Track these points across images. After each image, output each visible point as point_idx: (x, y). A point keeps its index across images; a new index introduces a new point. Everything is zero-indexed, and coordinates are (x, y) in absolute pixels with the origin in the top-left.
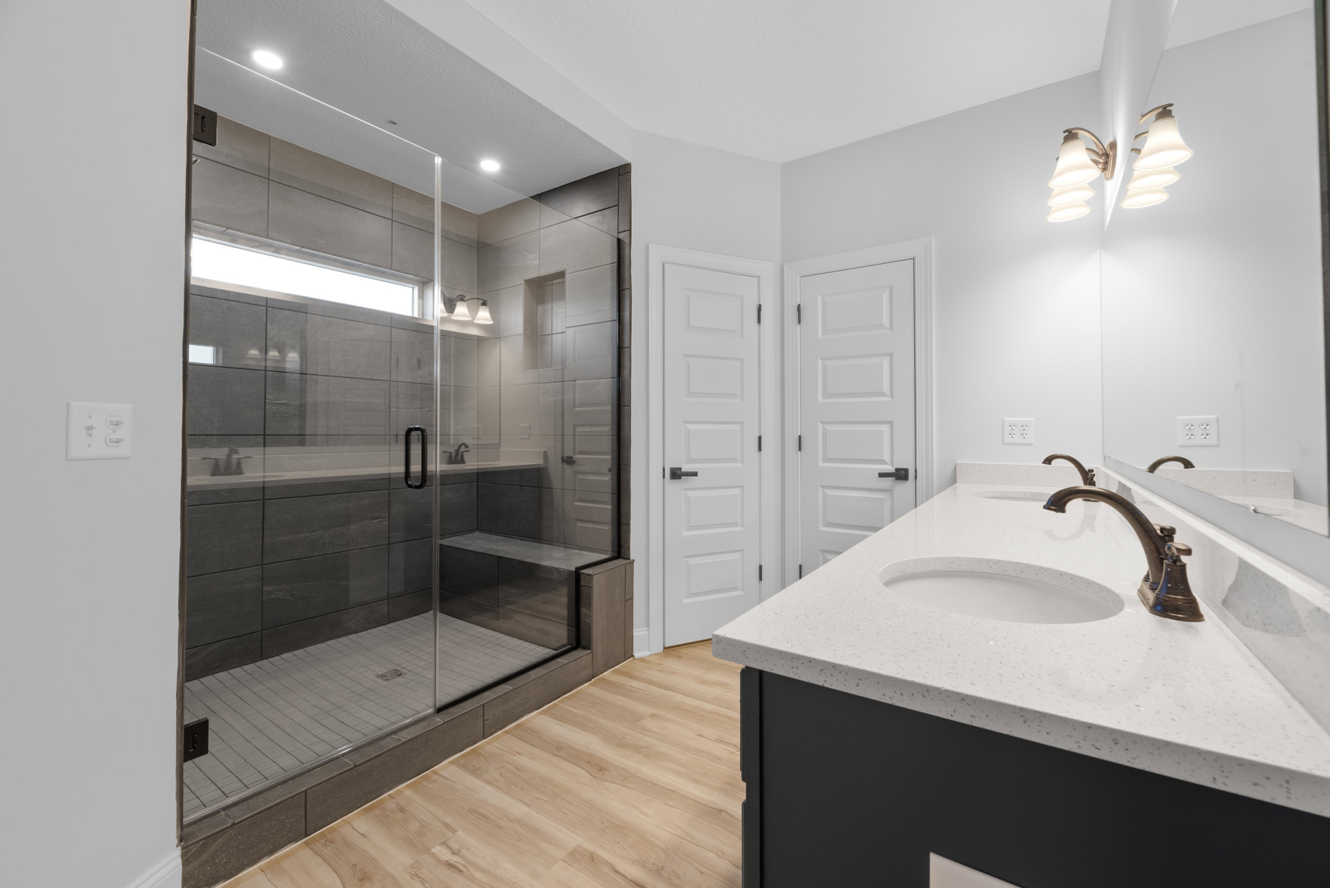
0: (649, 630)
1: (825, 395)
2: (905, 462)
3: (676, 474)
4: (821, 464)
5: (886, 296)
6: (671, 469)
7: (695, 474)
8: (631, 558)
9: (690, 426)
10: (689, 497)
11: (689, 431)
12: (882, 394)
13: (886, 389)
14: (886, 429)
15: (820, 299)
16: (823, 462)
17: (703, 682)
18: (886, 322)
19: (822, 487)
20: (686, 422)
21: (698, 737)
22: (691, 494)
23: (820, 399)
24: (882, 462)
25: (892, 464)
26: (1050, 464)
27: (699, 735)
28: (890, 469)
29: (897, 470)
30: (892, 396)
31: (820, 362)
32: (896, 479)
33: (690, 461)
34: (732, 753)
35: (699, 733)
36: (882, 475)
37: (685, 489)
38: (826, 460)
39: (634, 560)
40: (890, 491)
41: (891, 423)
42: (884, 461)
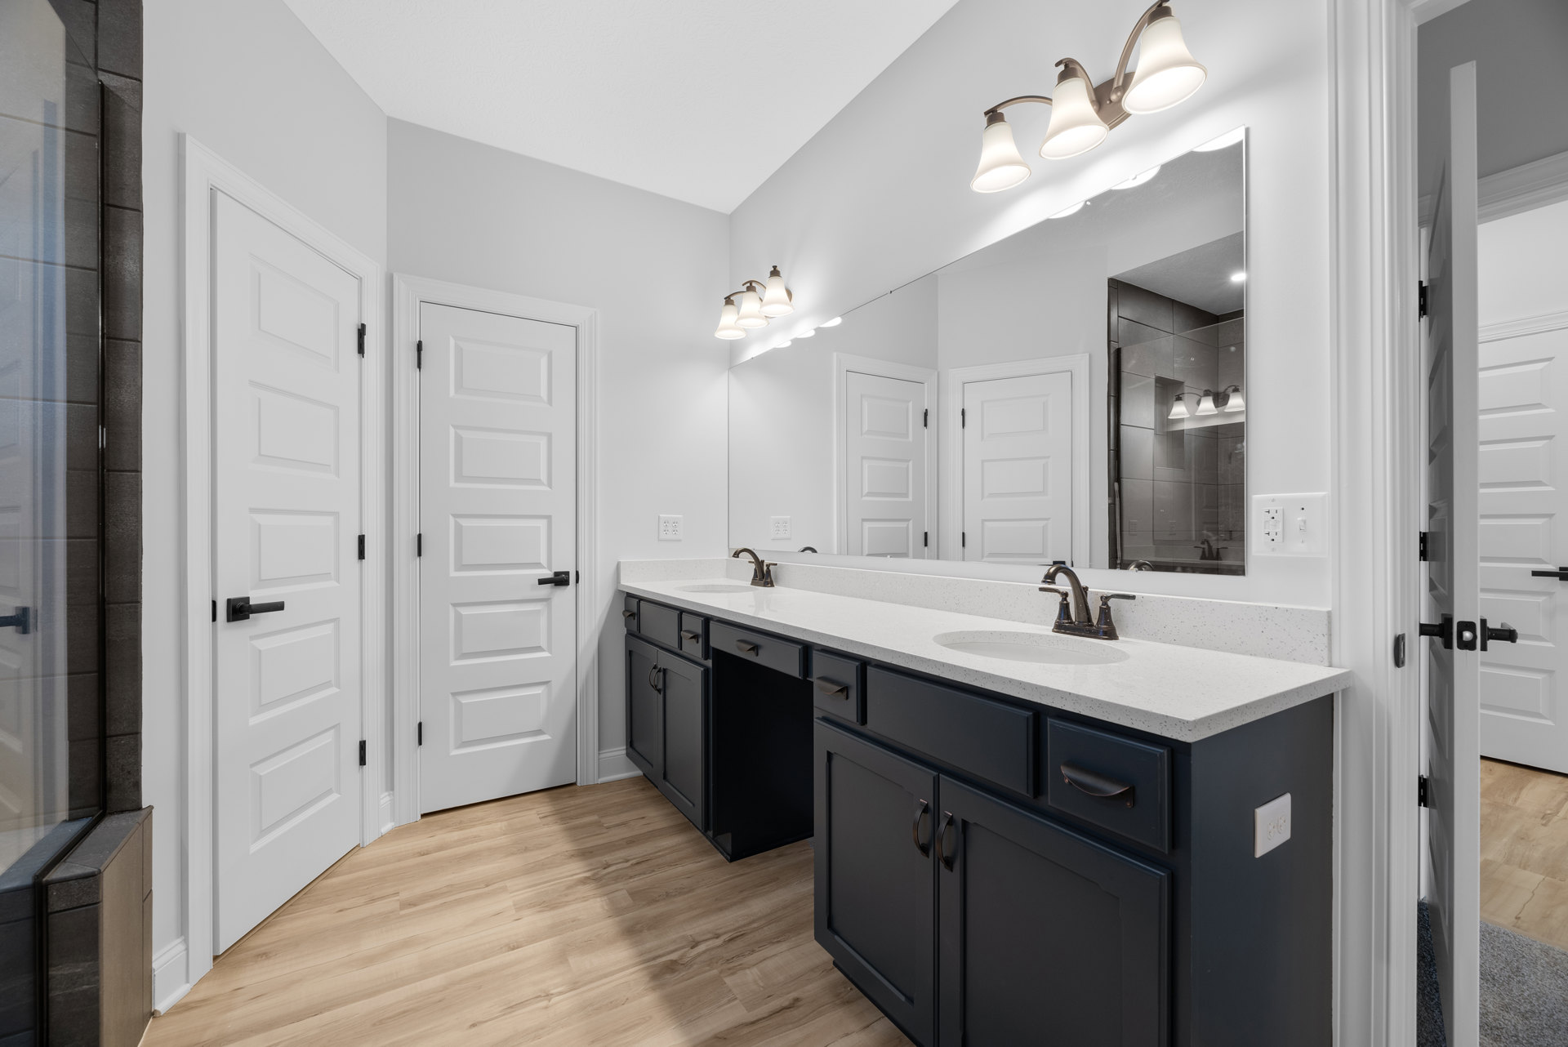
0: (186, 941)
1: (460, 477)
2: (565, 565)
3: (239, 610)
4: (453, 574)
5: (544, 361)
6: (229, 601)
7: (279, 607)
8: (145, 804)
9: (261, 519)
10: (260, 651)
11: (260, 525)
12: (538, 482)
13: (544, 477)
14: (542, 523)
15: (452, 342)
16: (456, 570)
17: (371, 960)
18: (544, 394)
19: (455, 605)
20: (253, 510)
21: (473, 1029)
22: (261, 644)
23: (452, 484)
24: (538, 565)
25: (550, 568)
26: (738, 557)
27: (473, 1025)
28: (549, 574)
29: (557, 574)
30: (550, 485)
31: (452, 430)
32: (556, 585)
33: (261, 582)
34: (546, 1008)
35: (471, 1024)
36: (542, 582)
37: (252, 638)
38: (461, 567)
39: (151, 808)
40: (547, 600)
41: (549, 518)
42: (540, 563)
